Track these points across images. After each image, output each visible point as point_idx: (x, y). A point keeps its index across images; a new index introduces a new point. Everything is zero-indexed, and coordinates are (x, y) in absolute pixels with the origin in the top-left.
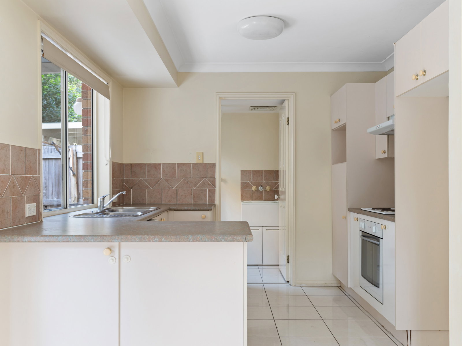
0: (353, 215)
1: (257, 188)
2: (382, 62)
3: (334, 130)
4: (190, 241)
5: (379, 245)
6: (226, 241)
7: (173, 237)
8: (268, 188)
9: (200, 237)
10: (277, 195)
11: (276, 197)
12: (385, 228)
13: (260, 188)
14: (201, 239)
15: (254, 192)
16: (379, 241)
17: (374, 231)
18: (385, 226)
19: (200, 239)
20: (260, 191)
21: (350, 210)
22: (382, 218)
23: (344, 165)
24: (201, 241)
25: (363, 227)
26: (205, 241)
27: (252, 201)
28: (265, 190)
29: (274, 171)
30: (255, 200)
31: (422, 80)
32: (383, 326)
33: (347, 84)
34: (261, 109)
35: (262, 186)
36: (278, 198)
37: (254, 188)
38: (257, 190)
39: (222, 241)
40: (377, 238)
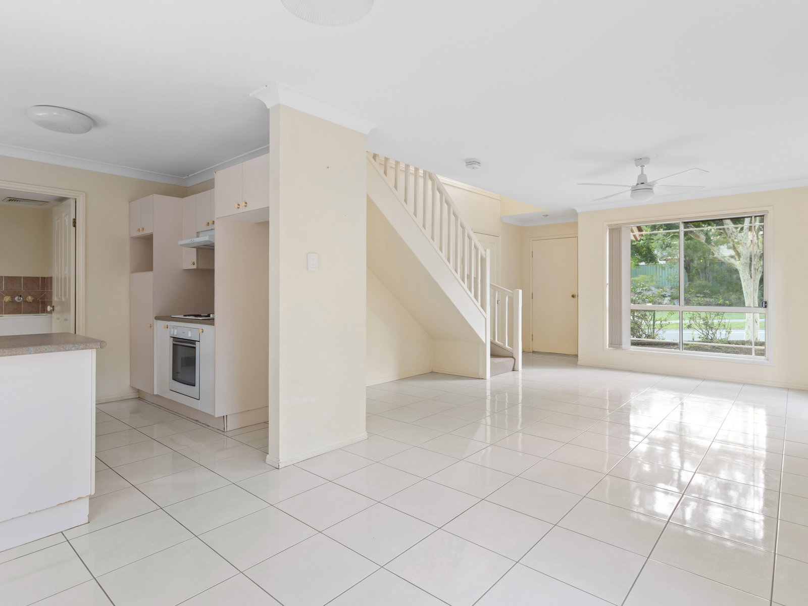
0: (161, 324)
1: (13, 298)
2: (184, 178)
3: (134, 239)
4: (30, 354)
5: (195, 348)
6: (77, 349)
7: (7, 351)
8: (30, 298)
9: (44, 348)
10: (51, 307)
11: (49, 308)
12: (202, 332)
13: (16, 298)
14: (46, 350)
15: (7, 303)
16: (195, 344)
17: (189, 335)
18: (203, 330)
19: (44, 350)
20: (17, 302)
21: (157, 318)
22: (200, 323)
23: (149, 274)
24: (46, 352)
25: (175, 333)
26: (51, 352)
27: (4, 315)
28: (25, 301)
29: (38, 278)
30: (9, 313)
31: (243, 209)
32: (197, 421)
33: (155, 195)
34: (24, 202)
35: (20, 296)
36: (51, 310)
37: (7, 299)
38: (13, 301)
39: (72, 350)
40: (193, 342)
